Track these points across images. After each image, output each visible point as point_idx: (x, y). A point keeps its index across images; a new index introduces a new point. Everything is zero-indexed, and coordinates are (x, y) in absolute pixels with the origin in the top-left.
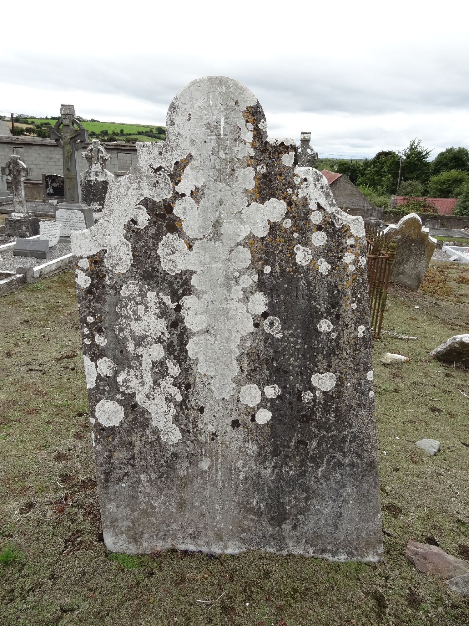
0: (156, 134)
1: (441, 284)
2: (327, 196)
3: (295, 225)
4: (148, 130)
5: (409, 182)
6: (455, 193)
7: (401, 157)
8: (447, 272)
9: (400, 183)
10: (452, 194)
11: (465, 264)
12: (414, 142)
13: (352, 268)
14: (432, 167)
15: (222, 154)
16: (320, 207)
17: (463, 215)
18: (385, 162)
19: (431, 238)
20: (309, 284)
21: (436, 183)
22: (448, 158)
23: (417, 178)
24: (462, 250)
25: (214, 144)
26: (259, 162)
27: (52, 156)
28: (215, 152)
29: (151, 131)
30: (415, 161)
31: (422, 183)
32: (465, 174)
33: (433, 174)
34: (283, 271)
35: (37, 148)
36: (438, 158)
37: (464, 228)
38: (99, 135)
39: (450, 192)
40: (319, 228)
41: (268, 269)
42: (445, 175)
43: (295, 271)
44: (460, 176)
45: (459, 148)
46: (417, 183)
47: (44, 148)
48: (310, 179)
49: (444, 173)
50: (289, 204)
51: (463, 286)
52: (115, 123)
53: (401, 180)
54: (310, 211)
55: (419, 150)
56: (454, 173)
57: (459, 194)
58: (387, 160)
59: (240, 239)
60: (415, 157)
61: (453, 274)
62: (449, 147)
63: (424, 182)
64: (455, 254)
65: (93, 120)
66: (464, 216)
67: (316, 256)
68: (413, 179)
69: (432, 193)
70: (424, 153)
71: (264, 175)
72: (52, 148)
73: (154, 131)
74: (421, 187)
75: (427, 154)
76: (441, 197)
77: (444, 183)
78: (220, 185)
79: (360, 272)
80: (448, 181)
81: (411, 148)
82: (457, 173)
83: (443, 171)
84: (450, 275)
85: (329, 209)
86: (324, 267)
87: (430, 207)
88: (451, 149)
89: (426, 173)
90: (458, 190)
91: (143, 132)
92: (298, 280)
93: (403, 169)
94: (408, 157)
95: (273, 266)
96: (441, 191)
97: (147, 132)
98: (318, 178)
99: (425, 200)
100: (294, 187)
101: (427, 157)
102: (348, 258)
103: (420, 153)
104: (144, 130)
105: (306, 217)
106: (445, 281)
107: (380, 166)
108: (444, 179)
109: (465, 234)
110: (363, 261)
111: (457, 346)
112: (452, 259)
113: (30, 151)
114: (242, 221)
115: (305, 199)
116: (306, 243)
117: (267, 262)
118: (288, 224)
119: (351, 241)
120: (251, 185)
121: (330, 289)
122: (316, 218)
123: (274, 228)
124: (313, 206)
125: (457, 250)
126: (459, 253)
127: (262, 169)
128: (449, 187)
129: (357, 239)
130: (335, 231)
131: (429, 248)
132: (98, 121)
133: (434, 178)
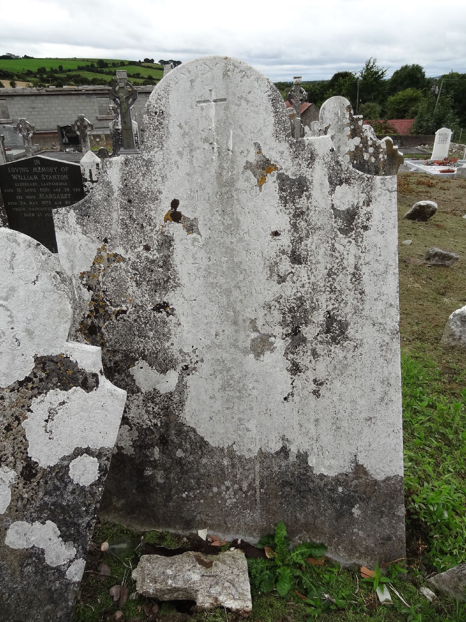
0: (98, 68)
1: (406, 186)
2: (373, 134)
3: (363, 146)
4: (89, 64)
5: (368, 103)
6: (410, 112)
7: (358, 78)
8: (409, 178)
9: (359, 106)
10: (408, 113)
11: (421, 173)
12: (369, 62)
13: (382, 160)
14: (388, 87)
15: (339, 123)
16: (371, 139)
17: (419, 133)
18: (343, 85)
19: (399, 152)
20: (369, 166)
21: (393, 103)
22: (403, 76)
23: (374, 100)
24: (419, 163)
25: (337, 120)
26: (351, 125)
27: (35, 105)
28: (337, 122)
29: (92, 65)
30: (372, 82)
31: (380, 104)
32: (420, 92)
33: (389, 94)
34: (360, 162)
35: (19, 98)
36: (393, 77)
37: (420, 145)
38: (37, 73)
39: (406, 111)
40: (371, 146)
41: (355, 162)
42: (400, 95)
43: (364, 162)
44: (414, 95)
45: (413, 65)
46: (374, 104)
47: (26, 98)
48: (368, 129)
49: (400, 93)
50: (361, 139)
51: (420, 186)
52: (51, 59)
53: (359, 102)
54: (368, 141)
55: (375, 70)
56: (409, 91)
57: (415, 113)
58: (346, 82)
59: (346, 152)
60: (372, 77)
61: (413, 180)
62: (404, 64)
63: (381, 102)
64: (414, 166)
65: (26, 57)
66: (420, 135)
67: (371, 156)
68: (370, 100)
69: (389, 114)
70: (380, 73)
71: (353, 129)
72: (33, 98)
73: (96, 65)
74: (378, 108)
75: (383, 73)
76: (398, 118)
77: (400, 103)
78: (339, 134)
79: (385, 161)
80: (404, 100)
81: (367, 69)
82: (412, 92)
83: (399, 91)
84: (411, 181)
85: (374, 139)
86: (373, 160)
87: (390, 129)
88: (406, 67)
89: (383, 94)
90: (414, 108)
91: (84, 67)
92: (365, 165)
93: (361, 91)
94: (365, 78)
95: (357, 161)
96: (398, 110)
97: (87, 66)
98: (370, 129)
99: (385, 122)
100: (363, 132)
101: (382, 77)
102: (381, 156)
103: (376, 73)
104: (84, 64)
105: (367, 143)
106: (408, 184)
107: (339, 89)
108: (400, 99)
109: (421, 151)
110: (386, 156)
111: (418, 208)
112: (412, 170)
113: (13, 102)
114: (347, 146)
115: (366, 137)
116: (367, 152)
117: (355, 160)
118: (361, 145)
119: (381, 150)
120: (349, 133)
121: (376, 167)
122: (370, 143)
123: (357, 147)
124: (369, 139)
125: (415, 163)
126: (417, 165)
127: (352, 127)
128: (405, 106)
129: (384, 149)
130: (376, 147)
131: (398, 159)
132: (32, 58)
133: (391, 98)
